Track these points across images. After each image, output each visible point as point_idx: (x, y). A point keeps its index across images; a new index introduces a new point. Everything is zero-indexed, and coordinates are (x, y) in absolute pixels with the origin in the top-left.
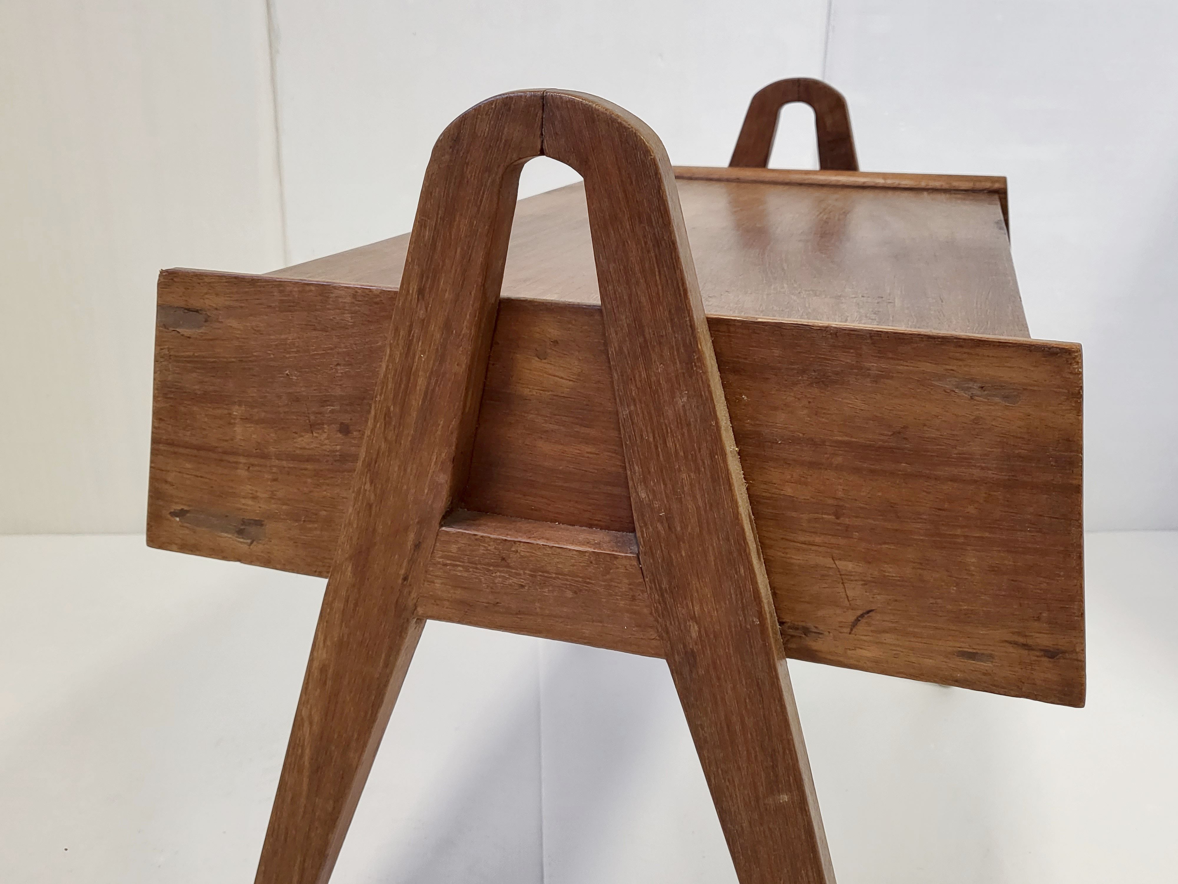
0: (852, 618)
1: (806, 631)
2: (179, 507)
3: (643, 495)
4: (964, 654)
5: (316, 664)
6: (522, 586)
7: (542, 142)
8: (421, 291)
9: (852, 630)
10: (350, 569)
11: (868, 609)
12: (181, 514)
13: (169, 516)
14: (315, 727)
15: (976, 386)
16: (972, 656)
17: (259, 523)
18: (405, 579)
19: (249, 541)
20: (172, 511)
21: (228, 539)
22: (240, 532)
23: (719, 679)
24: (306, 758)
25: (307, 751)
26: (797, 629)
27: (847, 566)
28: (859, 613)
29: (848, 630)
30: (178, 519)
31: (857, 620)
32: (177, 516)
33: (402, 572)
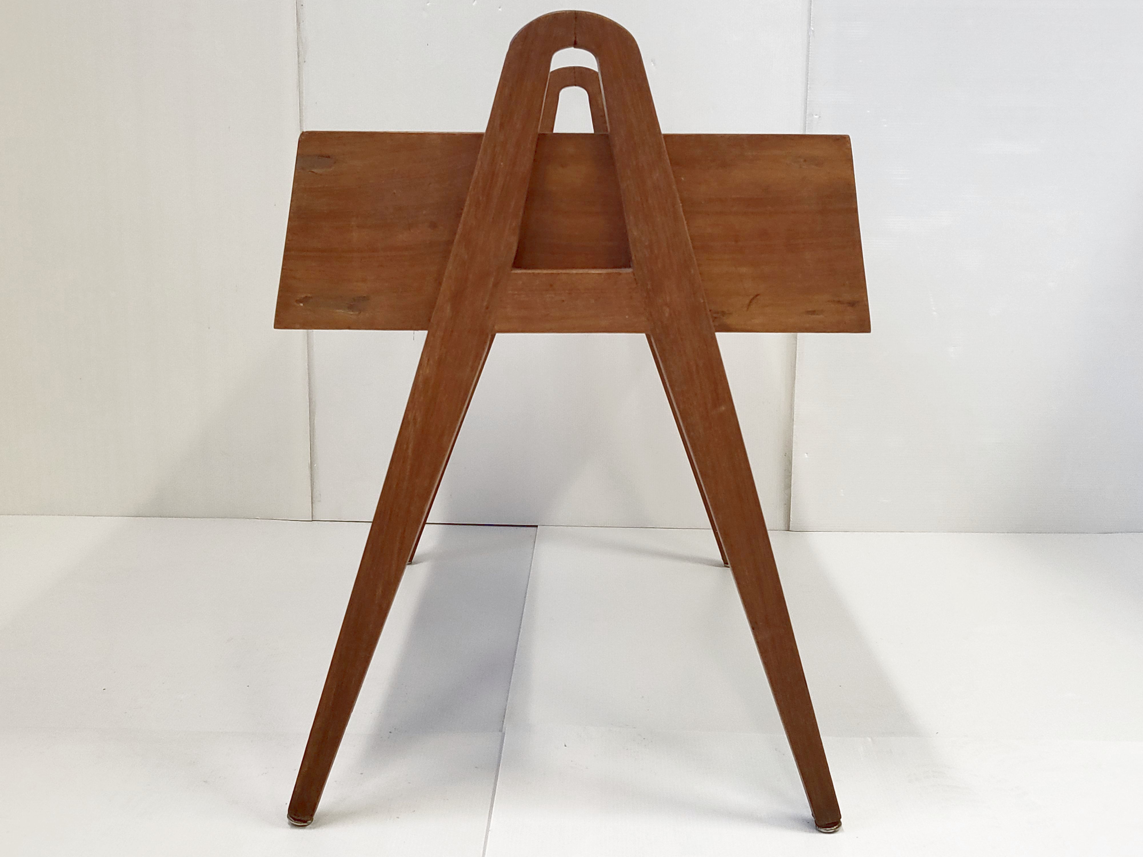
0: (747, 302)
1: (723, 313)
2: (303, 296)
3: (635, 233)
4: (808, 312)
5: (421, 378)
6: (563, 301)
7: (576, 38)
8: (502, 125)
9: (748, 308)
10: (449, 308)
11: (756, 294)
12: (305, 300)
13: (295, 303)
14: (417, 426)
15: (802, 160)
16: (813, 312)
17: (365, 299)
18: (487, 308)
19: (357, 313)
20: (298, 299)
21: (341, 313)
22: (351, 307)
23: (682, 339)
24: (410, 451)
25: (411, 446)
26: (718, 313)
27: (743, 270)
28: (751, 297)
29: (746, 309)
30: (302, 305)
31: (751, 302)
32: (301, 303)
33: (485, 304)
